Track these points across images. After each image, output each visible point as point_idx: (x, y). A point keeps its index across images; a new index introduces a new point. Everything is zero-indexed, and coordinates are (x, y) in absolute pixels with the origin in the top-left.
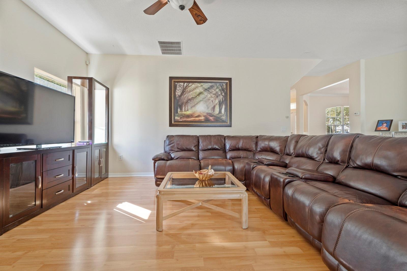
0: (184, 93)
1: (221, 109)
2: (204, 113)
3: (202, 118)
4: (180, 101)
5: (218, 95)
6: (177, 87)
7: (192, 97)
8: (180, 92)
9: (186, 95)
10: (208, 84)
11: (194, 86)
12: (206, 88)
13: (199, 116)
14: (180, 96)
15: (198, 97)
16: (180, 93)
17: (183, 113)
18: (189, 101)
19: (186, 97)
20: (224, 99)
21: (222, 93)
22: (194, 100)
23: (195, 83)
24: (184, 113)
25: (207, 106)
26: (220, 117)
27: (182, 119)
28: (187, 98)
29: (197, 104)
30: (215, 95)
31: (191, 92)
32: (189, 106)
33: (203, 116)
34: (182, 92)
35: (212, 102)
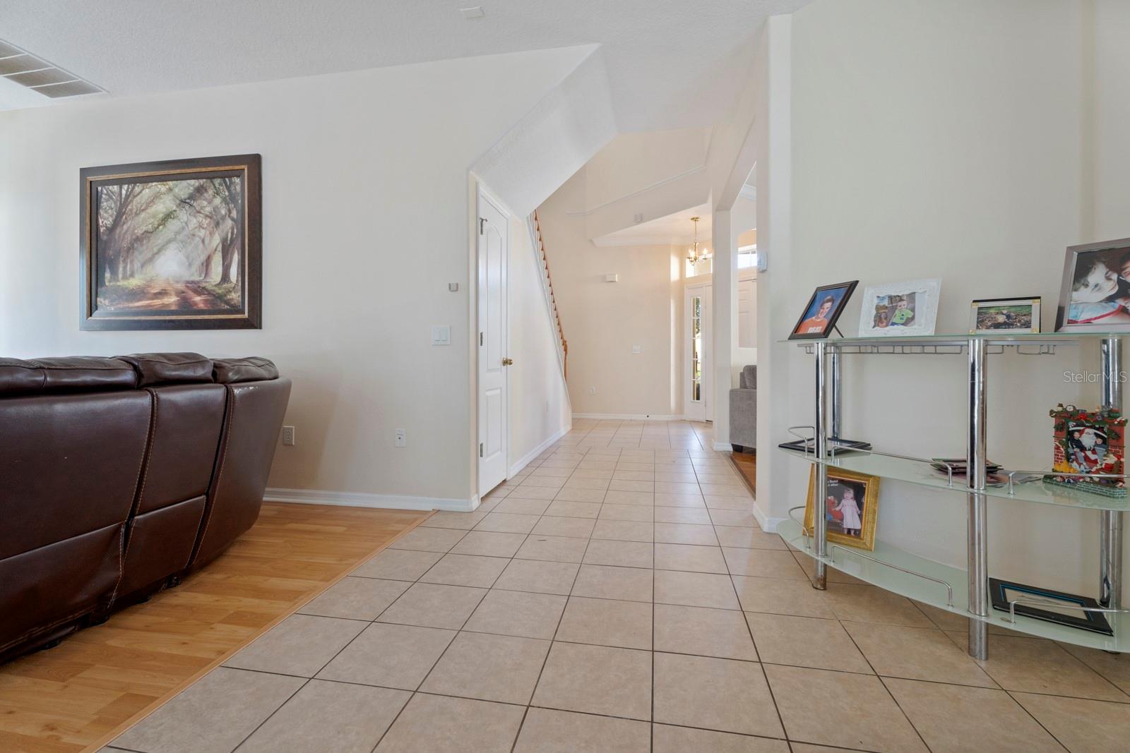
0: (122, 217)
1: (227, 266)
2: (177, 282)
3: (172, 300)
4: (112, 244)
5: (219, 217)
6: (103, 200)
7: (144, 229)
8: (111, 216)
9: (129, 223)
10: (189, 181)
11: (147, 191)
12: (183, 197)
13: (163, 293)
14: (111, 230)
15: (161, 227)
16: (111, 219)
17: (119, 284)
18: (135, 245)
19: (127, 231)
20: (235, 231)
21: (230, 211)
22: (151, 241)
23: (150, 184)
24: (121, 283)
25: (187, 258)
26: (225, 295)
27: (114, 303)
28: (132, 236)
29: (159, 251)
30: (211, 218)
31: (143, 215)
32: (138, 258)
33: (173, 293)
34: (117, 217)
35: (201, 245)
